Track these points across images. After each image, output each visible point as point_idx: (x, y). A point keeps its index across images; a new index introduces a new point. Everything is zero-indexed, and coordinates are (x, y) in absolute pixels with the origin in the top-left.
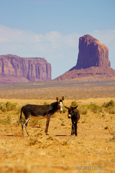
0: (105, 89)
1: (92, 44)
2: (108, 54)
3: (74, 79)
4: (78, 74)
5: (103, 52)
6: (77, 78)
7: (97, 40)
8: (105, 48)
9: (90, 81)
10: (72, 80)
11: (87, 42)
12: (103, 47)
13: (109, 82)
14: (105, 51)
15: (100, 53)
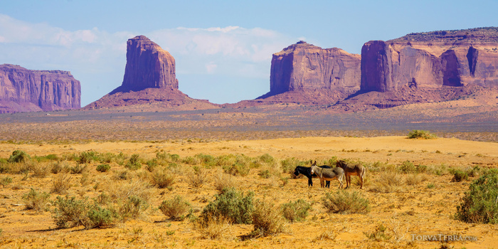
0: (166, 125)
1: (149, 51)
2: (174, 68)
3: (118, 108)
4: (126, 100)
5: (167, 64)
6: (124, 106)
7: (156, 45)
8: (171, 58)
9: (144, 111)
10: (114, 109)
11: (140, 47)
12: (166, 56)
13: (175, 113)
14: (169, 62)
15: (162, 66)
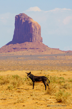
0: (36, 62)
1: (27, 22)
2: (40, 31)
3: (10, 53)
4: (14, 49)
5: (36, 29)
6: (13, 52)
7: (31, 18)
8: (38, 26)
9: (24, 55)
10: (8, 53)
11: (22, 20)
12: (36, 25)
13: (41, 56)
14: (38, 28)
15: (33, 30)
